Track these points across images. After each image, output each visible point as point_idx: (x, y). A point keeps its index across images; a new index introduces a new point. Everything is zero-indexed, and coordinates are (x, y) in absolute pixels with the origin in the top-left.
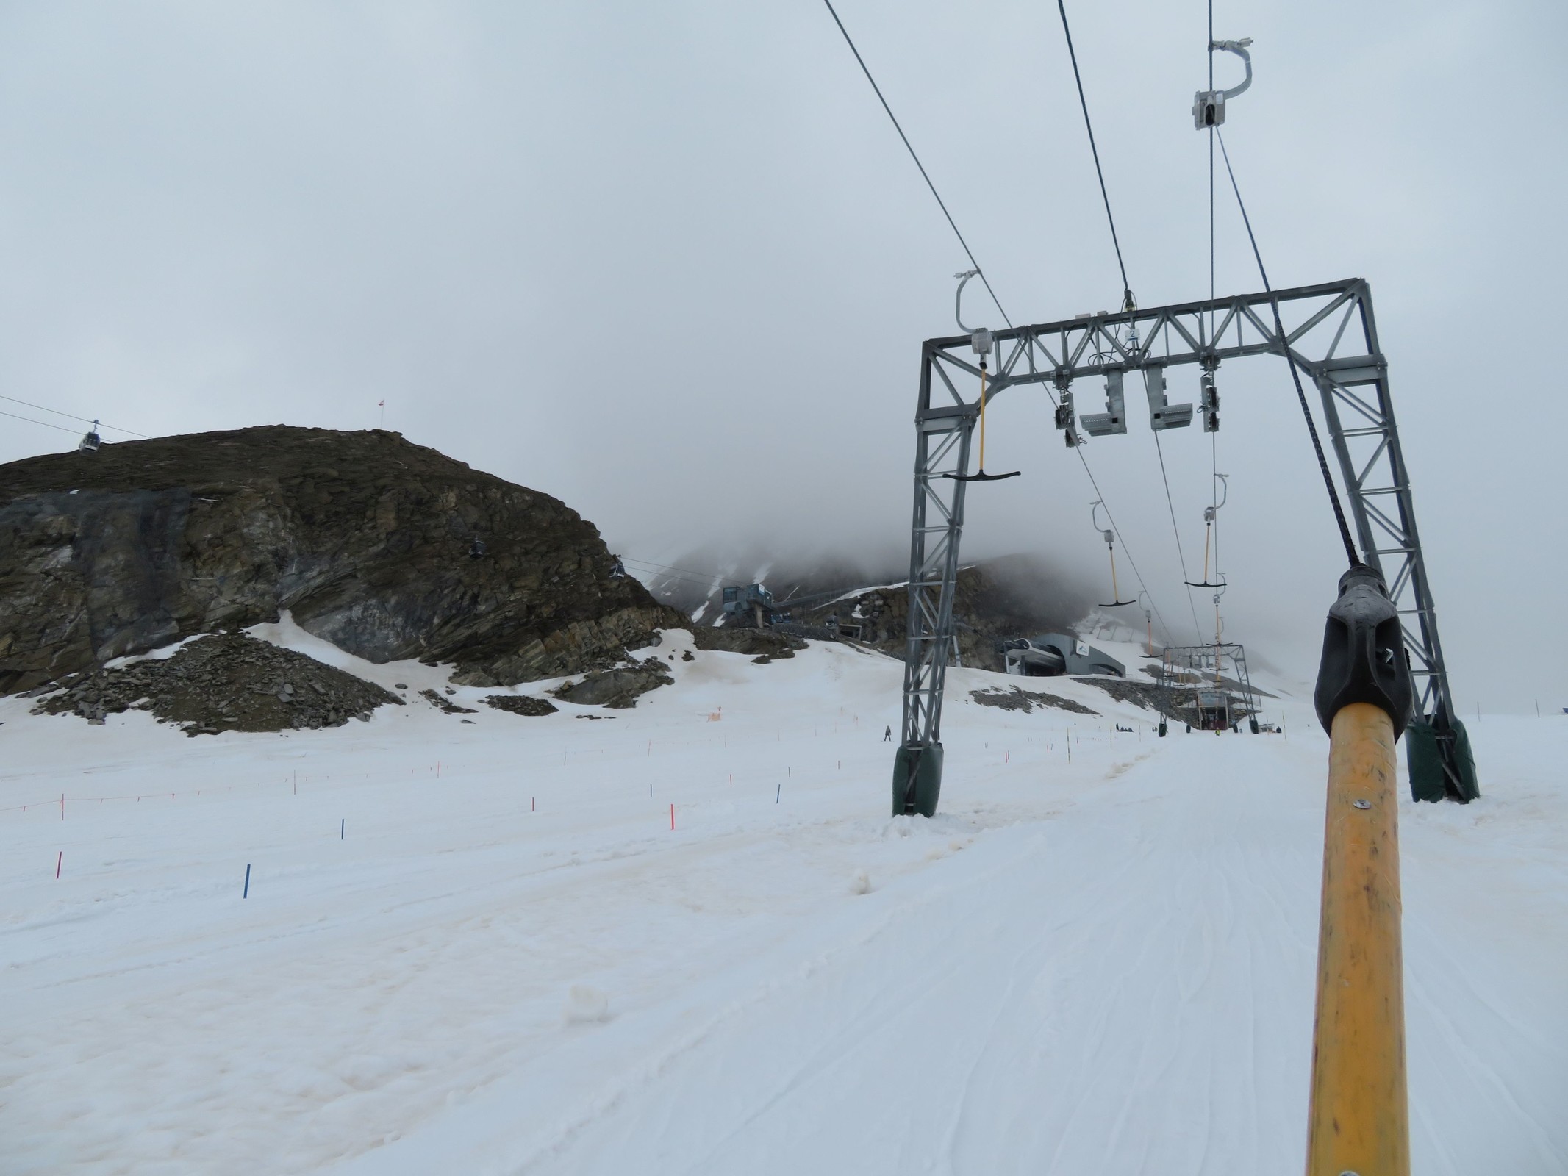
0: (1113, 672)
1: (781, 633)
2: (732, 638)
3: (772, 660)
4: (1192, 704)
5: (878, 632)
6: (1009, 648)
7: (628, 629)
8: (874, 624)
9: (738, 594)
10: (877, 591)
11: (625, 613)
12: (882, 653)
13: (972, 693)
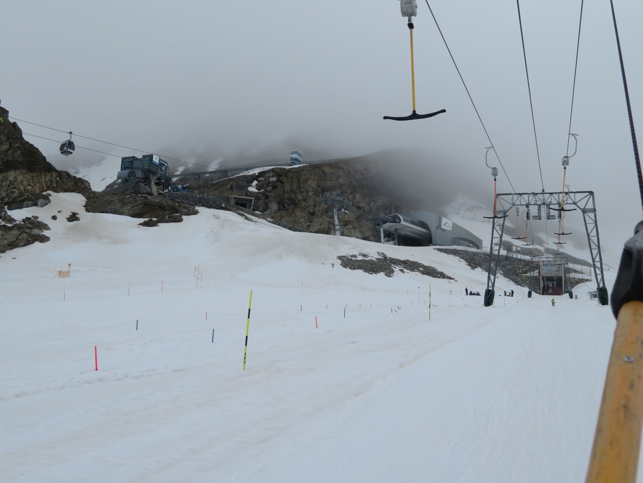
0: (471, 245)
1: (174, 200)
2: (123, 202)
3: (159, 224)
4: (536, 273)
5: (270, 205)
6: (384, 222)
7: (13, 190)
8: (267, 197)
9: (134, 163)
10: (273, 170)
11: (11, 175)
12: (270, 222)
13: (340, 258)
